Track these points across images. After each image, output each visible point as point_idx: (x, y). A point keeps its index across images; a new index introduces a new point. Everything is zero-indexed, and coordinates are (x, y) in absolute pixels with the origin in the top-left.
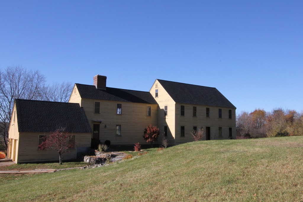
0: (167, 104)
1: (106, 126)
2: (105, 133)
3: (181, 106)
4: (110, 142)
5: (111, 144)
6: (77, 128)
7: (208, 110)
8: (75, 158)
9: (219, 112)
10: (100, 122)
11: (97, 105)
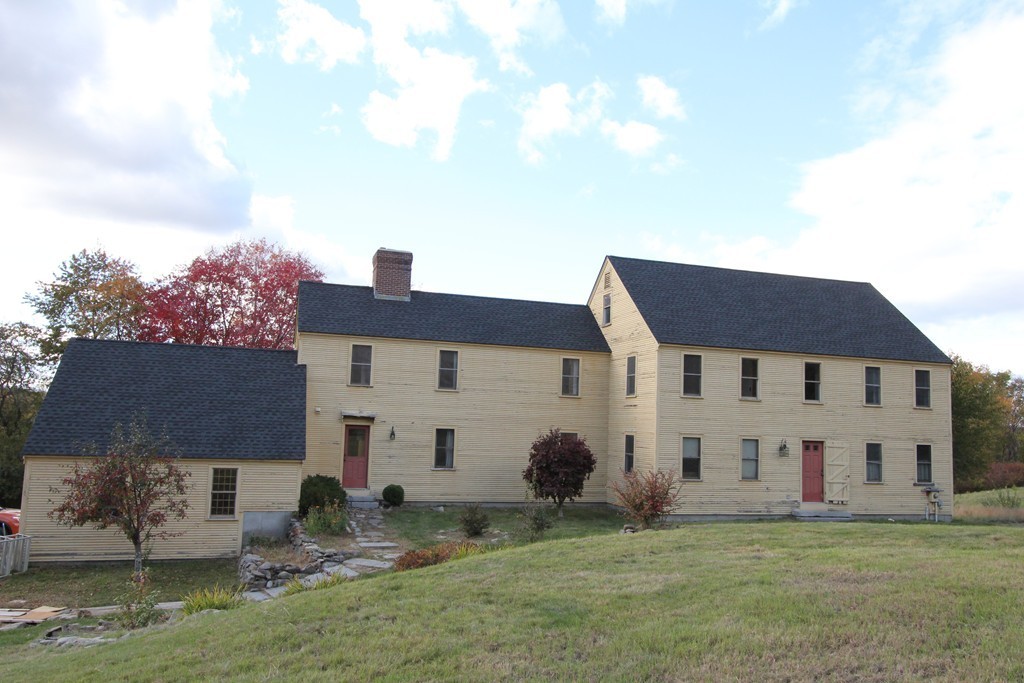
0: (635, 349)
1: (393, 434)
2: (390, 457)
3: (686, 356)
4: (403, 490)
5: (406, 498)
6: (249, 440)
7: (812, 372)
8: (234, 552)
9: (868, 380)
10: (371, 419)
11: (361, 356)
